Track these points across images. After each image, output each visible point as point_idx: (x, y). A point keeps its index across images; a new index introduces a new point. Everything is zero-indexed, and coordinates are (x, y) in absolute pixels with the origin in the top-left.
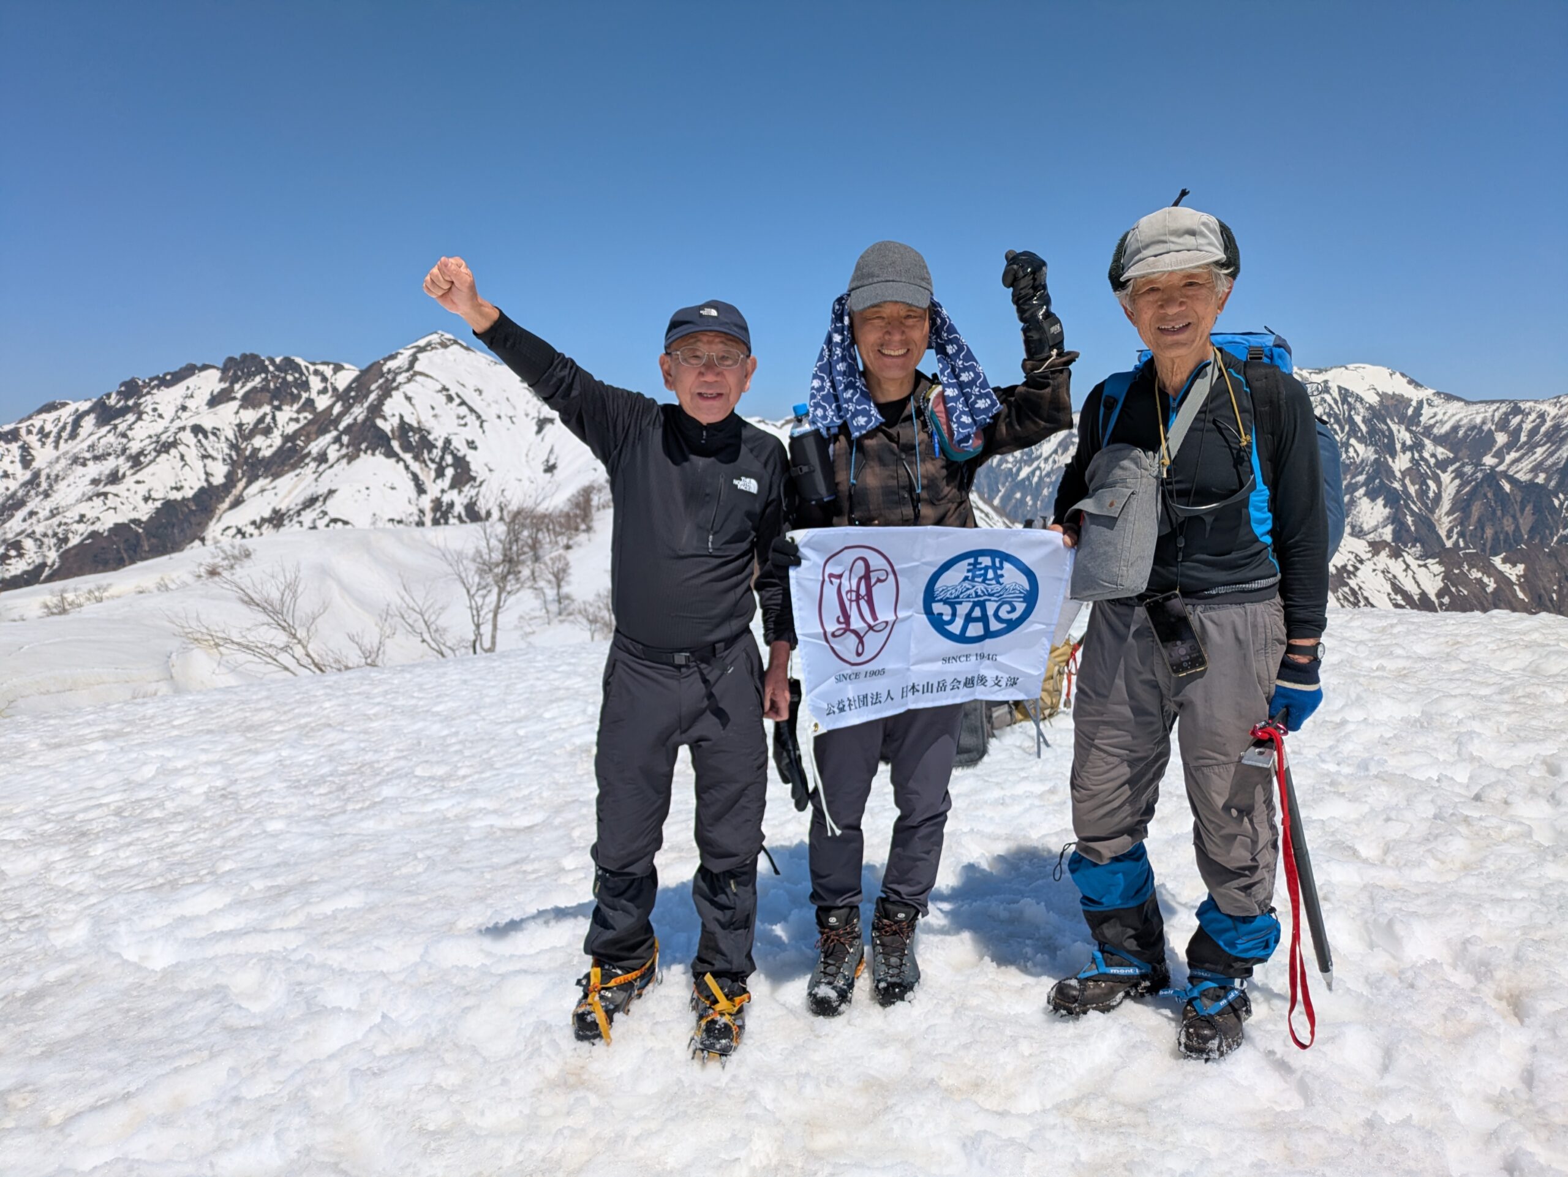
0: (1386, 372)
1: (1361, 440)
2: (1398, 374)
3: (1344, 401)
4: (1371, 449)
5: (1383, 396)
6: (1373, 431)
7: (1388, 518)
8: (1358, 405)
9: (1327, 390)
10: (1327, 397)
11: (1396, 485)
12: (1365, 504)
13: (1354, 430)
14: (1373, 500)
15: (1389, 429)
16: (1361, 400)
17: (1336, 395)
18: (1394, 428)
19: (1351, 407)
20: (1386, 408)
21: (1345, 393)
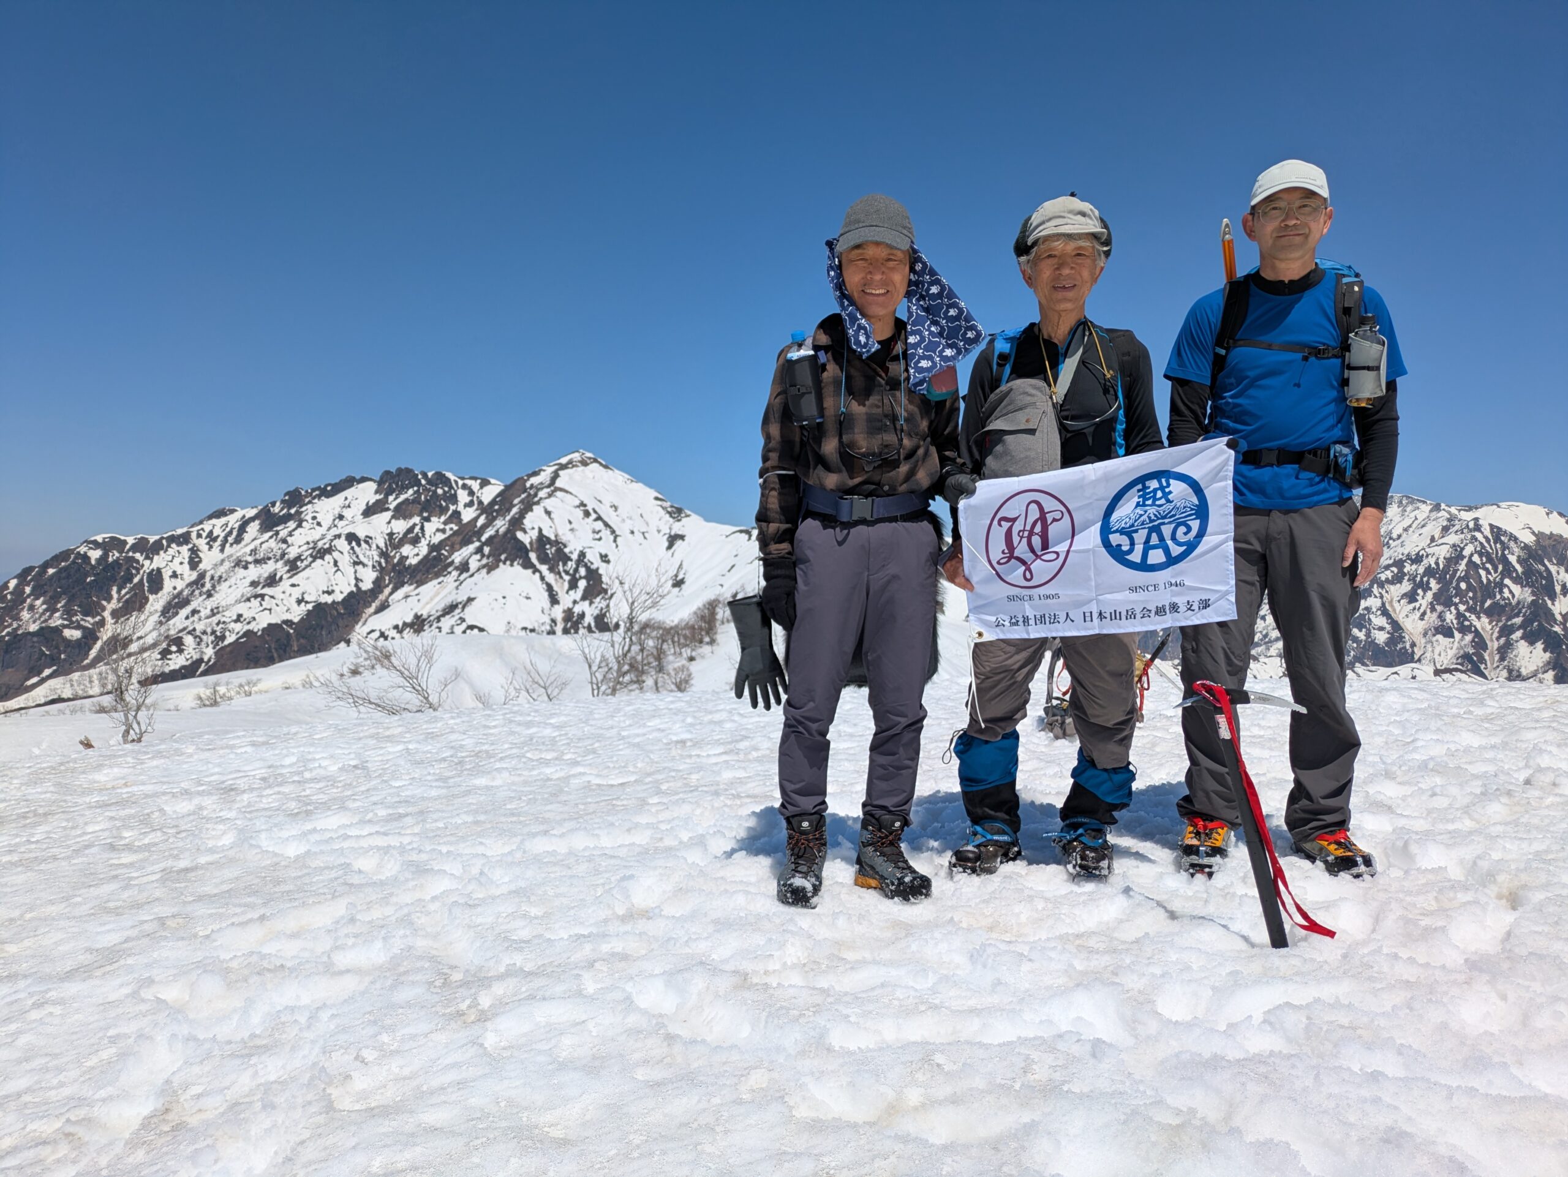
0: (1542, 511)
1: (1517, 580)
2: (1555, 513)
3: (1497, 539)
4: (1528, 591)
5: (1539, 536)
6: (1529, 572)
7: (1549, 663)
8: (1512, 544)
9: (1478, 528)
10: (1478, 535)
11: (1557, 629)
12: (1522, 647)
13: (1508, 570)
14: (1532, 643)
15: (1547, 569)
16: (1516, 539)
17: (1487, 532)
18: (1553, 569)
19: (1505, 547)
20: (1543, 549)
21: (1497, 532)
